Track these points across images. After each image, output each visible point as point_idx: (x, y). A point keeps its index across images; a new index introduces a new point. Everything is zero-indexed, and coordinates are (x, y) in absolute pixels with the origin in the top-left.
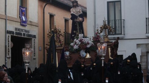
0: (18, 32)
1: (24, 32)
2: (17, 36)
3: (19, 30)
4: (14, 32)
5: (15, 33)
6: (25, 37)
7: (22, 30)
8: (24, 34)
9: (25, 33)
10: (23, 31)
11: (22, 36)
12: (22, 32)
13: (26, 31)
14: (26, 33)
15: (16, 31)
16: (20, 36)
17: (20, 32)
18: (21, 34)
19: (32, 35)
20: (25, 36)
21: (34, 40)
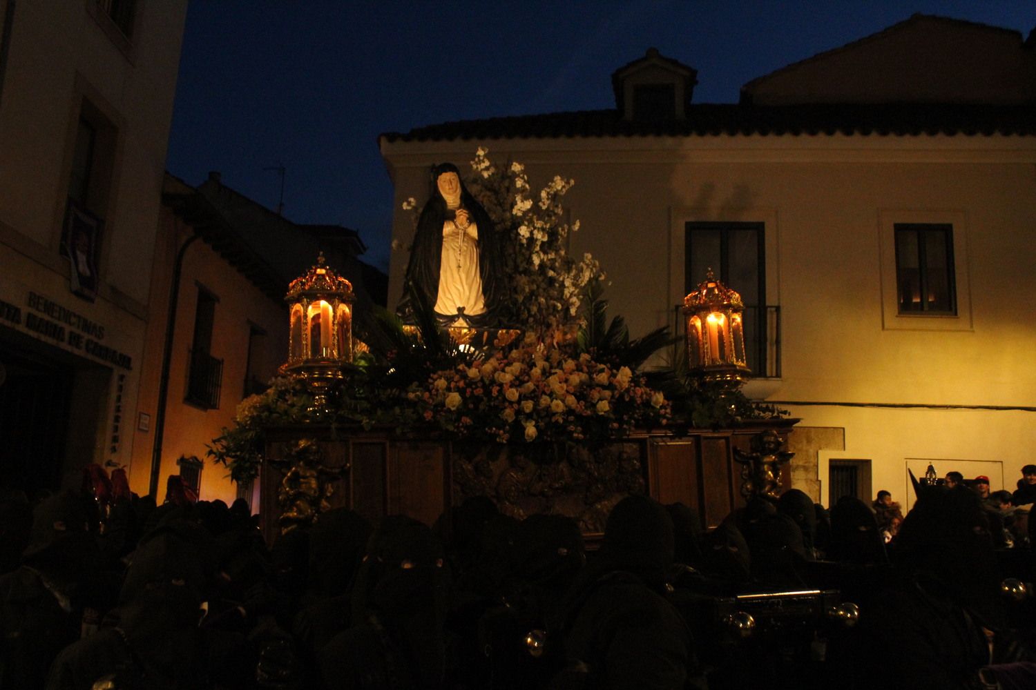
0: (47, 318)
1: (74, 329)
2: (32, 333)
3: (49, 307)
4: (17, 310)
5: (23, 318)
6: (76, 352)
7: (67, 315)
8: (75, 339)
9: (78, 331)
10: (73, 320)
11: (64, 346)
12: (61, 324)
13: (87, 326)
14: (86, 336)
15: (33, 311)
16: (51, 341)
17: (56, 322)
18: (57, 333)
19: (115, 352)
20: (78, 346)
21: (122, 378)
